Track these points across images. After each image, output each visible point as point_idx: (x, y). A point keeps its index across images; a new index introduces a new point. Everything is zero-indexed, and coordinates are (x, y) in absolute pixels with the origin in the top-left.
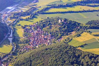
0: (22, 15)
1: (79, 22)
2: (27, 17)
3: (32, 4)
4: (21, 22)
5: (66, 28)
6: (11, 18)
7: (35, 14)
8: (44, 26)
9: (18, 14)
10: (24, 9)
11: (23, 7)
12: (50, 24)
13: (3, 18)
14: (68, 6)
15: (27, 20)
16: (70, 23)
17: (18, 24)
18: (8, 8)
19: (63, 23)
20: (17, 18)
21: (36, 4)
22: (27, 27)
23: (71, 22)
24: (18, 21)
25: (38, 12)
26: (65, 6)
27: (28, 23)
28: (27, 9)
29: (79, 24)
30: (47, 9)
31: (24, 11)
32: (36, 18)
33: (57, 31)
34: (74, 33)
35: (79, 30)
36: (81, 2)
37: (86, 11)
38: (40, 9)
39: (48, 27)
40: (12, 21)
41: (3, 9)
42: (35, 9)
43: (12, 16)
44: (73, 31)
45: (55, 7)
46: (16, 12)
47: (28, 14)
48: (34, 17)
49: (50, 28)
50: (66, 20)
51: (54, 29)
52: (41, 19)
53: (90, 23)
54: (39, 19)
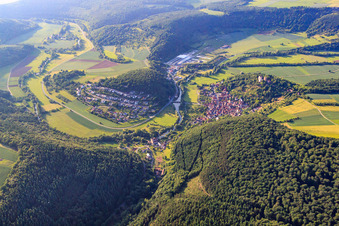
0: (200, 68)
1: (293, 81)
2: (208, 71)
3: (221, 50)
4: (197, 78)
5: (269, 91)
6: (183, 72)
7: (223, 67)
8: (233, 86)
9: (195, 66)
10: (206, 59)
11: (204, 55)
12: (243, 83)
13: (169, 72)
14: (279, 54)
15: (207, 76)
16: (277, 83)
17: (193, 81)
18: (180, 56)
19: (265, 83)
20: (193, 72)
21: (226, 50)
22: (207, 88)
23: (279, 80)
24: (193, 78)
25: (228, 64)
26: (275, 55)
27: (209, 81)
28: (210, 59)
29: (292, 85)
30: (244, 59)
31: (205, 62)
32: (224, 73)
33: (253, 96)
34: (281, 100)
35: (291, 94)
36: (305, 49)
37: (310, 65)
38: (232, 59)
39: (240, 88)
40: (184, 77)
41: (173, 58)
42: (223, 59)
43: (185, 69)
44: (280, 96)
45: (257, 56)
46: (193, 62)
47: (211, 67)
48: (219, 71)
49: (244, 89)
50: (271, 77)
51: (250, 91)
52: (230, 76)
53: (312, 84)
54: (228, 75)
